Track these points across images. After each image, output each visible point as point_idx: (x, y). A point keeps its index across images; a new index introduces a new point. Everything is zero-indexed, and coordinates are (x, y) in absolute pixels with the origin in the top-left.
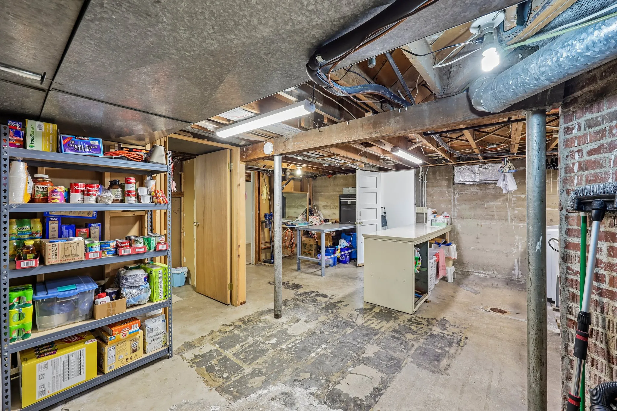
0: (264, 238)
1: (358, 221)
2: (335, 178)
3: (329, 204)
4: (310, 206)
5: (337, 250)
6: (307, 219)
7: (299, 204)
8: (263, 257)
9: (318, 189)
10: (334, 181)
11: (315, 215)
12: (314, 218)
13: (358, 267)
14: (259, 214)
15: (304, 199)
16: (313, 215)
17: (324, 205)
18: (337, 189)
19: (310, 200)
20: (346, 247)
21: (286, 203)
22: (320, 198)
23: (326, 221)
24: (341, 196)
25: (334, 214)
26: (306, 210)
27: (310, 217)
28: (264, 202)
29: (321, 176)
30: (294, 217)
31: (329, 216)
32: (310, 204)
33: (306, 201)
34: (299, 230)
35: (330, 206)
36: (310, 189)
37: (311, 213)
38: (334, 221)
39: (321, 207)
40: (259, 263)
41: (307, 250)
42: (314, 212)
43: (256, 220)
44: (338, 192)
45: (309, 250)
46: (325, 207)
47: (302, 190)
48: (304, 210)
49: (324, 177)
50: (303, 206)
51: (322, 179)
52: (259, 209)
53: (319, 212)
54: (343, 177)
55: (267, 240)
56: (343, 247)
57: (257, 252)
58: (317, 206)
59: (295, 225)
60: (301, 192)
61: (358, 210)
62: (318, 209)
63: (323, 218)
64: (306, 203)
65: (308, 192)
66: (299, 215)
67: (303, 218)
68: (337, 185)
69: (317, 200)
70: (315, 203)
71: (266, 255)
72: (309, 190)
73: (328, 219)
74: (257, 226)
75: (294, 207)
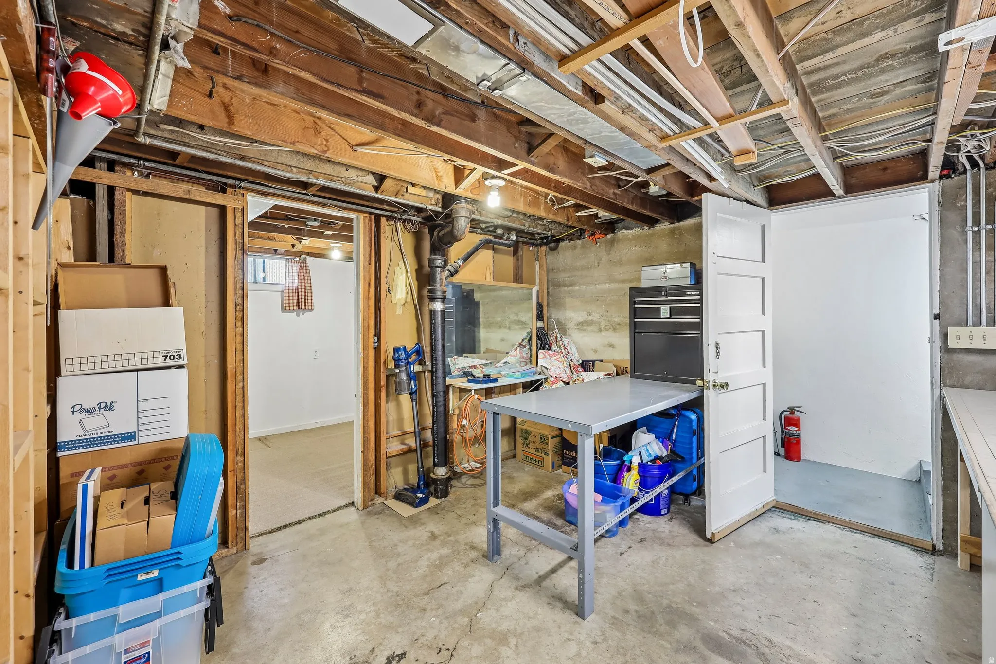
0: (400, 420)
1: (710, 377)
2: (612, 242)
3: (595, 317)
4: (540, 324)
5: (629, 469)
6: (532, 360)
7: (513, 317)
8: (395, 478)
9: (563, 276)
10: (609, 252)
11: (554, 347)
12: (551, 356)
13: (711, 541)
14: (377, 350)
15: (525, 305)
16: (550, 349)
17: (581, 319)
18: (621, 272)
19: (540, 306)
20: (657, 458)
21: (482, 315)
22: (568, 300)
23: (586, 366)
24: (635, 292)
25: (611, 346)
26: (530, 334)
27: (540, 355)
28: (399, 311)
29: (571, 238)
30: (499, 352)
31: (596, 351)
32: (540, 317)
33: (530, 310)
34: (496, 414)
35: (599, 323)
36: (541, 275)
37: (544, 341)
38: (613, 370)
39: (571, 325)
40: (378, 500)
41: (532, 451)
42: (553, 339)
43: (365, 368)
44: (623, 281)
45: (537, 449)
46: (582, 325)
47: (517, 278)
48: (524, 334)
49: (579, 242)
50: (522, 324)
51: (574, 247)
52: (377, 333)
53: (566, 341)
54: (636, 238)
55: (409, 427)
56: (646, 459)
57: (372, 470)
58: (559, 322)
59: (496, 380)
60: (515, 285)
61: (710, 337)
62: (563, 331)
63: (577, 359)
64: (530, 315)
65: (534, 283)
66: (513, 346)
67: (522, 357)
68: (620, 263)
69: (560, 305)
70: (555, 314)
71: (405, 473)
72: (538, 281)
73: (593, 362)
74: (371, 385)
75: (500, 326)
